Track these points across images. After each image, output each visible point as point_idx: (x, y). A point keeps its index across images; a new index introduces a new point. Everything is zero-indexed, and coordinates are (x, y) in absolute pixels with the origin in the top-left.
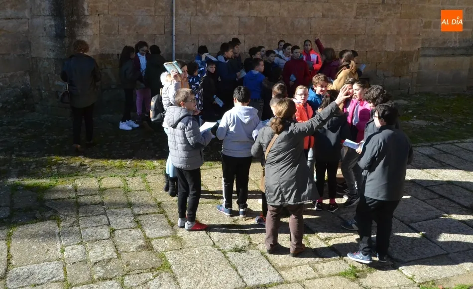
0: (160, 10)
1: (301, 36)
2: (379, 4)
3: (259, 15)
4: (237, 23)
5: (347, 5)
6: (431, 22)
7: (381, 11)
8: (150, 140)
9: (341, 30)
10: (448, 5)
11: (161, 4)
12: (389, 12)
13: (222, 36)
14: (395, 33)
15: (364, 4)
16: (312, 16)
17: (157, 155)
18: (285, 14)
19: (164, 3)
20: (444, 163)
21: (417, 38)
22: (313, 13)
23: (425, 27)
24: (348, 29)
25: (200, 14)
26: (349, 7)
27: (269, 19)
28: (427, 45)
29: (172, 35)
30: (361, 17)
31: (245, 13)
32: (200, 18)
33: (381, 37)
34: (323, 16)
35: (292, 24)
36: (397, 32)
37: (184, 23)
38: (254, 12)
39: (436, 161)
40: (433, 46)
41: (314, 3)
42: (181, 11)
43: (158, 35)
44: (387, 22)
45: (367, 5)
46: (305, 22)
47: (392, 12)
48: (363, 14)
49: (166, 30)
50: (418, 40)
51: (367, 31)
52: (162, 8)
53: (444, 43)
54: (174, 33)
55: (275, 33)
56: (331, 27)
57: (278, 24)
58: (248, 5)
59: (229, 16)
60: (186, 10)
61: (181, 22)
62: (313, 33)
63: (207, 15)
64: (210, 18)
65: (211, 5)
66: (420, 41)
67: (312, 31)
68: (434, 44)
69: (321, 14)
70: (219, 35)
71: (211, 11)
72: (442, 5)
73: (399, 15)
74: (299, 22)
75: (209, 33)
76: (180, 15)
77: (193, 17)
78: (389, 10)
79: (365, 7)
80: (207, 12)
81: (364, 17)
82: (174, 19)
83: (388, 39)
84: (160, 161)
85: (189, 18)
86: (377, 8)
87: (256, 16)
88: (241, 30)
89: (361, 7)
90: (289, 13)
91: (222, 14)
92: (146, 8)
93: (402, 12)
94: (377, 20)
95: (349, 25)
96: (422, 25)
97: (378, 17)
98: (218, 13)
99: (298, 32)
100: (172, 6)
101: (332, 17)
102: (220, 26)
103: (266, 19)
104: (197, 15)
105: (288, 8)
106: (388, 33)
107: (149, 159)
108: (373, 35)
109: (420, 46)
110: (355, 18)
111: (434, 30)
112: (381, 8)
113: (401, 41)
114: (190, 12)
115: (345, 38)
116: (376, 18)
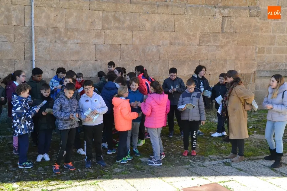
0: (19, 37)
1: (151, 62)
2: (219, 33)
3: (114, 43)
4: (94, 50)
5: (191, 33)
6: (264, 48)
7: (221, 39)
8: (10, 162)
9: (186, 56)
10: (278, 33)
11: (20, 31)
12: (228, 40)
13: (80, 62)
14: (233, 58)
15: (206, 33)
16: (161, 44)
17: (16, 177)
18: (137, 42)
19: (23, 31)
20: (284, 173)
21: (253, 62)
22: (162, 41)
23: (259, 52)
24: (193, 55)
25: (58, 41)
26: (193, 36)
27: (123, 46)
28: (262, 68)
29: (32, 60)
30: (203, 44)
31: (100, 41)
32: (59, 45)
33: (222, 62)
34: (171, 44)
35: (144, 51)
36: (236, 57)
37: (43, 49)
38: (109, 40)
39: (277, 172)
40: (267, 69)
41: (162, 32)
42: (40, 38)
43: (18, 61)
44: (226, 49)
45: (209, 33)
46: (155, 50)
47: (230, 40)
48: (205, 42)
49: (25, 56)
50: (254, 63)
51: (209, 57)
52: (21, 34)
53: (277, 66)
54: (34, 59)
55: (128, 59)
56: (178, 53)
57: (131, 51)
58: (104, 33)
59: (86, 43)
60: (45, 37)
61: (40, 48)
62: (162, 59)
63: (66, 42)
64: (69, 45)
65: (69, 33)
66: (256, 65)
67: (161, 57)
68: (268, 67)
69: (169, 42)
70: (77, 61)
71: (69, 38)
72: (272, 33)
73: (236, 42)
74: (149, 49)
75: (67, 59)
76: (40, 42)
77: (52, 45)
78: (228, 38)
79: (207, 36)
80: (66, 39)
81: (206, 44)
82: (34, 45)
83: (228, 63)
84: (19, 183)
85: (48, 45)
86: (217, 36)
87: (110, 43)
88: (98, 56)
89: (203, 35)
90: (140, 41)
91: (79, 41)
92: (5, 34)
93: (239, 39)
94: (217, 47)
95: (193, 51)
96: (257, 51)
97: (218, 45)
98: (76, 41)
99: (149, 58)
100: (32, 33)
101: (179, 44)
102: (78, 53)
103: (120, 46)
104: (56, 42)
105: (140, 37)
106: (228, 58)
107: (7, 181)
108: (214, 60)
109: (255, 69)
110: (199, 45)
111: (267, 55)
112: (221, 36)
113: (239, 65)
114: (49, 40)
115: (190, 63)
116: (216, 44)
